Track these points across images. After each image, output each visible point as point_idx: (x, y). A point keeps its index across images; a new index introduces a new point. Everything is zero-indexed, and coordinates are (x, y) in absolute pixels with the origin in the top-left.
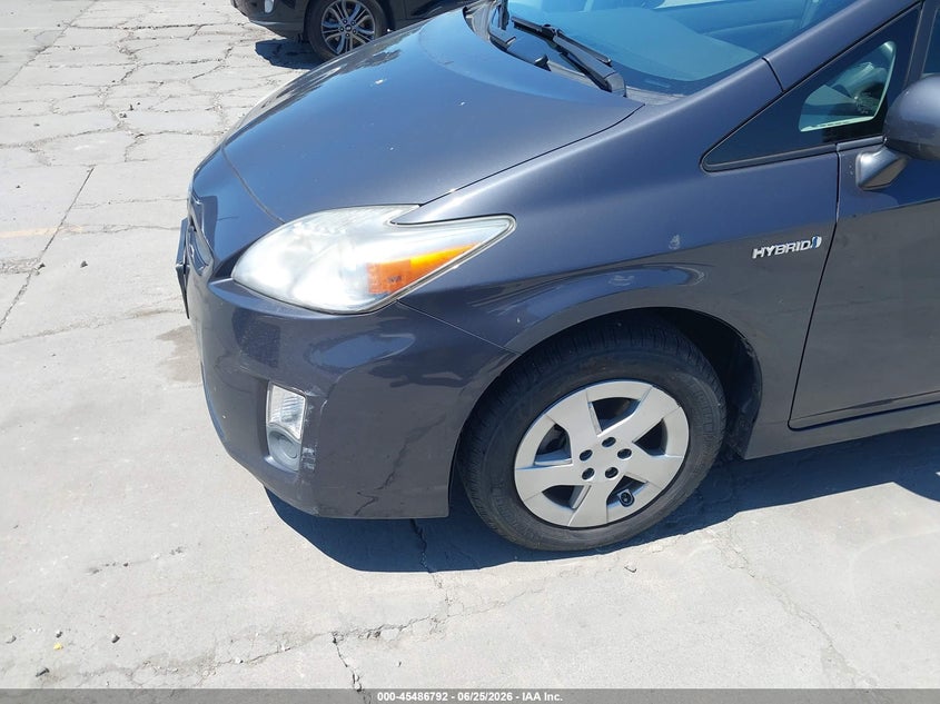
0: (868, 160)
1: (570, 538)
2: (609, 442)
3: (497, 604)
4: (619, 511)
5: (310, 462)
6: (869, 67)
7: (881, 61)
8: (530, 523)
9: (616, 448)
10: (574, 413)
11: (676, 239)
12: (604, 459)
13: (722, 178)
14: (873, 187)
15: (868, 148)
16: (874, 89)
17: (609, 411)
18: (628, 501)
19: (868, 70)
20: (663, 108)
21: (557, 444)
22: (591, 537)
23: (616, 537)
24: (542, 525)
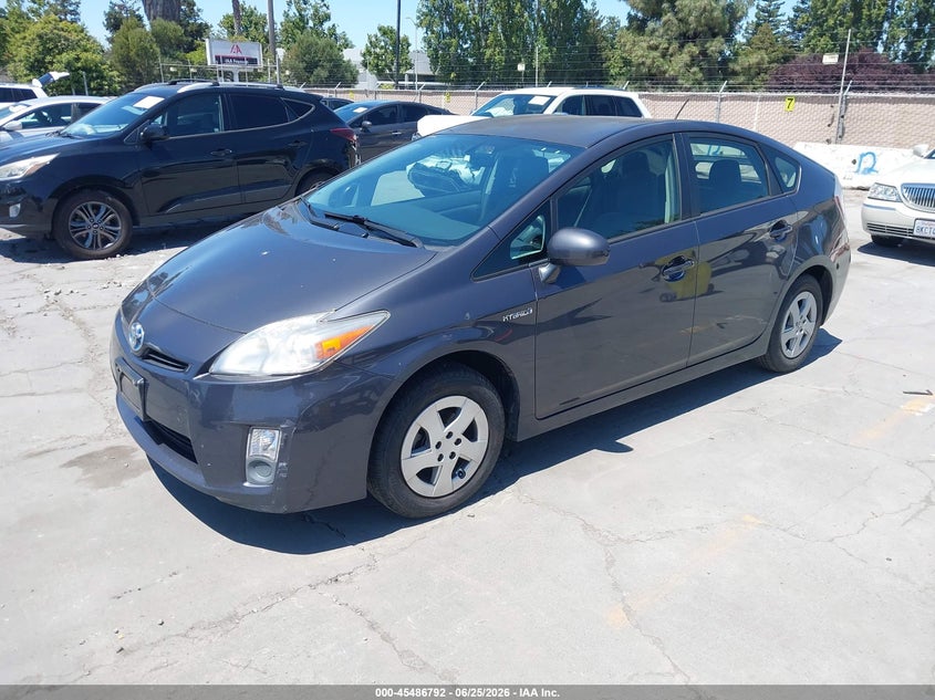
0: (544, 270)
1: (433, 504)
2: (450, 435)
3: (402, 549)
4: (460, 482)
5: (284, 472)
6: (531, 228)
7: (538, 225)
8: (412, 497)
9: (453, 439)
10: (429, 419)
11: (468, 315)
12: (448, 447)
13: (483, 283)
14: (548, 282)
15: (543, 264)
16: (538, 238)
17: (448, 415)
18: (462, 475)
19: (531, 229)
20: (447, 253)
21: (422, 442)
22: (446, 502)
23: (459, 500)
24: (419, 499)
